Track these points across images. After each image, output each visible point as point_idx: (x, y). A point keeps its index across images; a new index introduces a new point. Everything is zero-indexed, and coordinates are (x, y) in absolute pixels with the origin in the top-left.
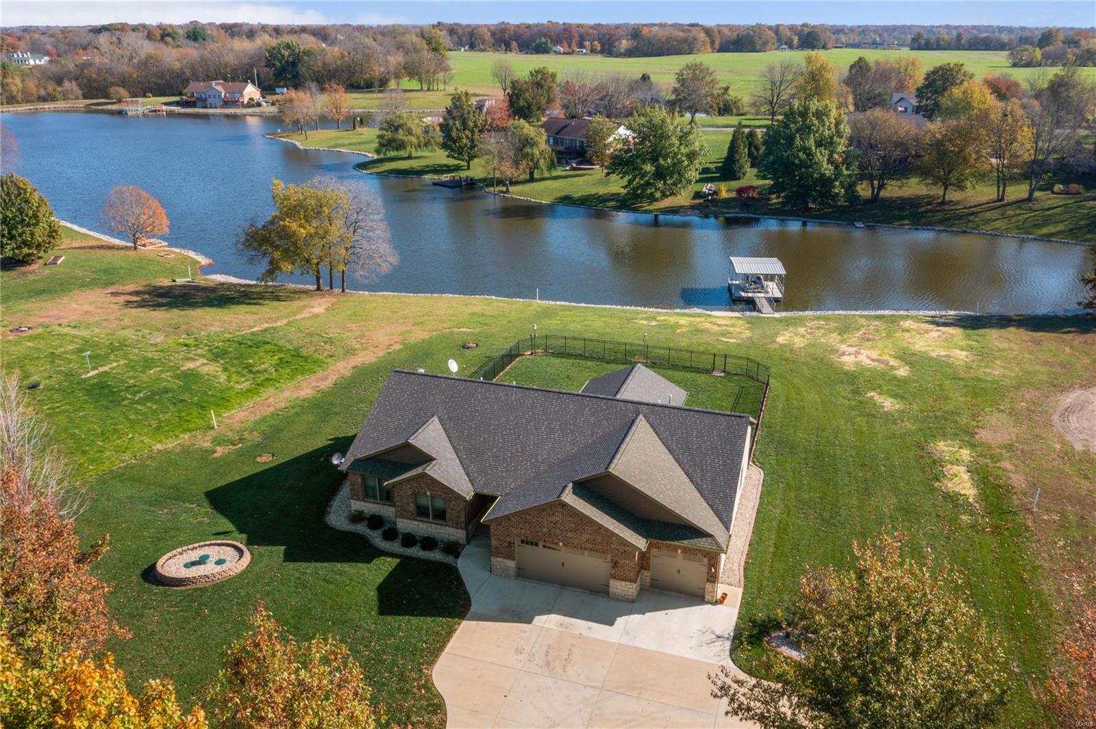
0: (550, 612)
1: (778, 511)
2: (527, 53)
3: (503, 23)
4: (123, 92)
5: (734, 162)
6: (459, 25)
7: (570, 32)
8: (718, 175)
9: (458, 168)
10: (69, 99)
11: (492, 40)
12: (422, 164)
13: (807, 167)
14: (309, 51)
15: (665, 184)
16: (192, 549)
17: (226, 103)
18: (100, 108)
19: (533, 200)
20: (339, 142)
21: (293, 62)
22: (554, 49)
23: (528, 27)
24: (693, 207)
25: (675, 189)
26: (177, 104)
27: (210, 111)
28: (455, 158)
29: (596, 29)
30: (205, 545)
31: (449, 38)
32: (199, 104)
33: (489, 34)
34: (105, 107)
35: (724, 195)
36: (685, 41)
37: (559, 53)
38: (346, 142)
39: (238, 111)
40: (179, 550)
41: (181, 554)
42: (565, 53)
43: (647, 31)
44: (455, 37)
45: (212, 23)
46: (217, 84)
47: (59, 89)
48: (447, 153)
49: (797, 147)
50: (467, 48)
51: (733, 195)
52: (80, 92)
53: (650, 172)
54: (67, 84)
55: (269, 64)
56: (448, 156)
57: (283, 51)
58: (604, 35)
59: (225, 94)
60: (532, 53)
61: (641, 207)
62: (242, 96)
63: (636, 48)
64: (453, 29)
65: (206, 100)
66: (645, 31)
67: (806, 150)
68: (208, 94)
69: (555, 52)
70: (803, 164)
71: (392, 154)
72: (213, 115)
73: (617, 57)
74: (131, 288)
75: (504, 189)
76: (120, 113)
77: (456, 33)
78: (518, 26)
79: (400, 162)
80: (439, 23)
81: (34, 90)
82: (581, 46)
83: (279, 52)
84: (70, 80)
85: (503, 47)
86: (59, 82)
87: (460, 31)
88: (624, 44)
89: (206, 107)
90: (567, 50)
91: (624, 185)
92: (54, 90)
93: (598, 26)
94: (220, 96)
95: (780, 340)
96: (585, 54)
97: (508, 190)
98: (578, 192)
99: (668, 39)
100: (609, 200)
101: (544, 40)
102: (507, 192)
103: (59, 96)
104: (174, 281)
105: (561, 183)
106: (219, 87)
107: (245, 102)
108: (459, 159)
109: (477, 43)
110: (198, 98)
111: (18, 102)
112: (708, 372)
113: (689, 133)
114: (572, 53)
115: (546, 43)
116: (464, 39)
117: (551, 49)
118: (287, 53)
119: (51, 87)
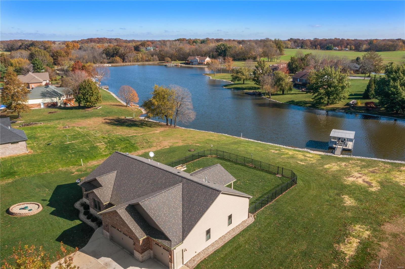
0: (108, 257)
1: (243, 239)
2: (323, 50)
3: (316, 38)
4: (169, 59)
5: (369, 92)
6: (299, 39)
7: (343, 42)
8: (362, 97)
9: (258, 88)
10: (154, 61)
11: (310, 45)
12: (246, 86)
13: (394, 95)
14: (230, 47)
15: (329, 98)
16: (27, 204)
17: (199, 64)
18: (161, 64)
19: (278, 101)
20: (225, 77)
21: (225, 51)
22: (334, 48)
23: (326, 40)
24: (343, 109)
25: (335, 101)
26: (184, 63)
27: (193, 66)
28: (258, 85)
29: (354, 41)
30: (32, 203)
31: (294, 44)
32: (191, 64)
33: (310, 43)
34: (163, 64)
35: (359, 105)
36: (392, 46)
37: (336, 50)
38: (227, 77)
39: (202, 66)
40: (23, 203)
41: (23, 204)
42: (338, 50)
43: (376, 41)
44: (296, 44)
45: (213, 39)
46: (197, 57)
47: (152, 58)
48: (255, 83)
49: (391, 86)
50: (300, 47)
51: (364, 105)
52: (158, 59)
53: (323, 93)
54: (154, 56)
55: (217, 51)
56: (255, 84)
57: (222, 47)
58: (357, 43)
59: (199, 61)
60: (325, 50)
61: (320, 107)
62: (204, 61)
63: (369, 48)
64: (296, 41)
65: (193, 63)
66: (375, 42)
67: (395, 87)
68: (194, 60)
69: (335, 49)
70: (393, 93)
71: (236, 82)
72: (195, 67)
73: (360, 52)
74: (111, 118)
75: (269, 97)
76: (166, 66)
77: (297, 42)
78: (322, 40)
79: (239, 85)
80: (291, 39)
81: (145, 58)
82: (346, 47)
83: (220, 47)
84: (156, 55)
85: (314, 48)
86: (152, 56)
87: (299, 42)
88: (365, 47)
89: (192, 65)
90: (340, 49)
91: (313, 98)
92: (150, 58)
93: (355, 40)
94: (197, 61)
95: (326, 166)
96: (347, 50)
97: (270, 97)
98: (297, 100)
99: (384, 45)
100: (308, 103)
101: (330, 45)
102: (270, 98)
103: (152, 60)
104: (126, 117)
105: (293, 96)
106: (198, 58)
107: (205, 64)
108: (259, 85)
109: (304, 46)
110: (190, 62)
111: (139, 62)
112: (275, 174)
113: (344, 78)
114: (341, 50)
115: (331, 46)
116: (299, 44)
117: (333, 48)
118: (223, 47)
119: (150, 57)
